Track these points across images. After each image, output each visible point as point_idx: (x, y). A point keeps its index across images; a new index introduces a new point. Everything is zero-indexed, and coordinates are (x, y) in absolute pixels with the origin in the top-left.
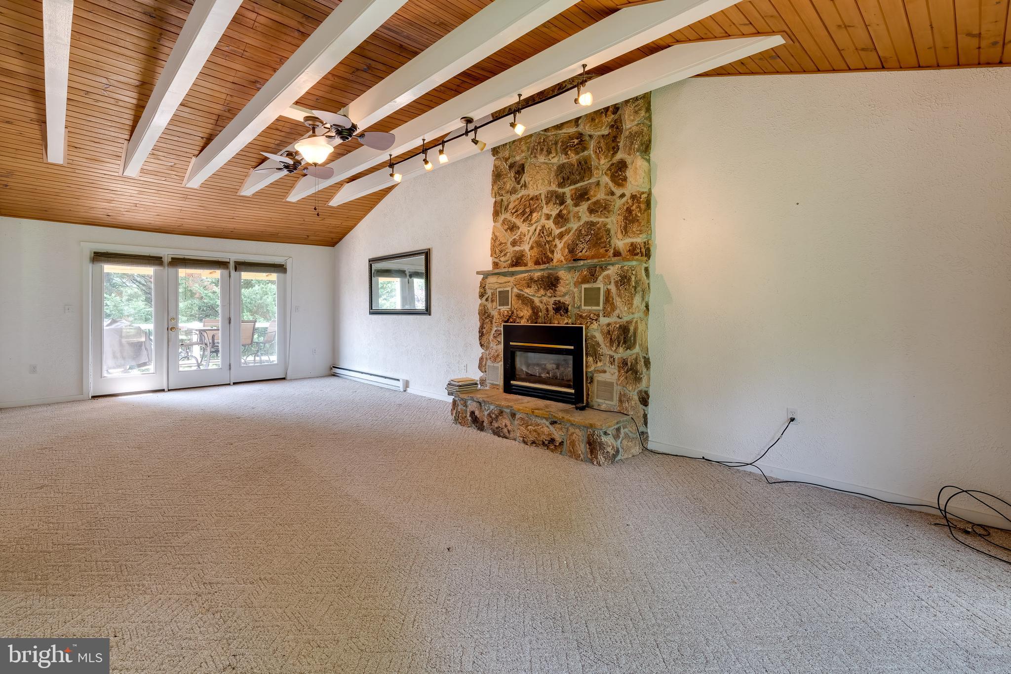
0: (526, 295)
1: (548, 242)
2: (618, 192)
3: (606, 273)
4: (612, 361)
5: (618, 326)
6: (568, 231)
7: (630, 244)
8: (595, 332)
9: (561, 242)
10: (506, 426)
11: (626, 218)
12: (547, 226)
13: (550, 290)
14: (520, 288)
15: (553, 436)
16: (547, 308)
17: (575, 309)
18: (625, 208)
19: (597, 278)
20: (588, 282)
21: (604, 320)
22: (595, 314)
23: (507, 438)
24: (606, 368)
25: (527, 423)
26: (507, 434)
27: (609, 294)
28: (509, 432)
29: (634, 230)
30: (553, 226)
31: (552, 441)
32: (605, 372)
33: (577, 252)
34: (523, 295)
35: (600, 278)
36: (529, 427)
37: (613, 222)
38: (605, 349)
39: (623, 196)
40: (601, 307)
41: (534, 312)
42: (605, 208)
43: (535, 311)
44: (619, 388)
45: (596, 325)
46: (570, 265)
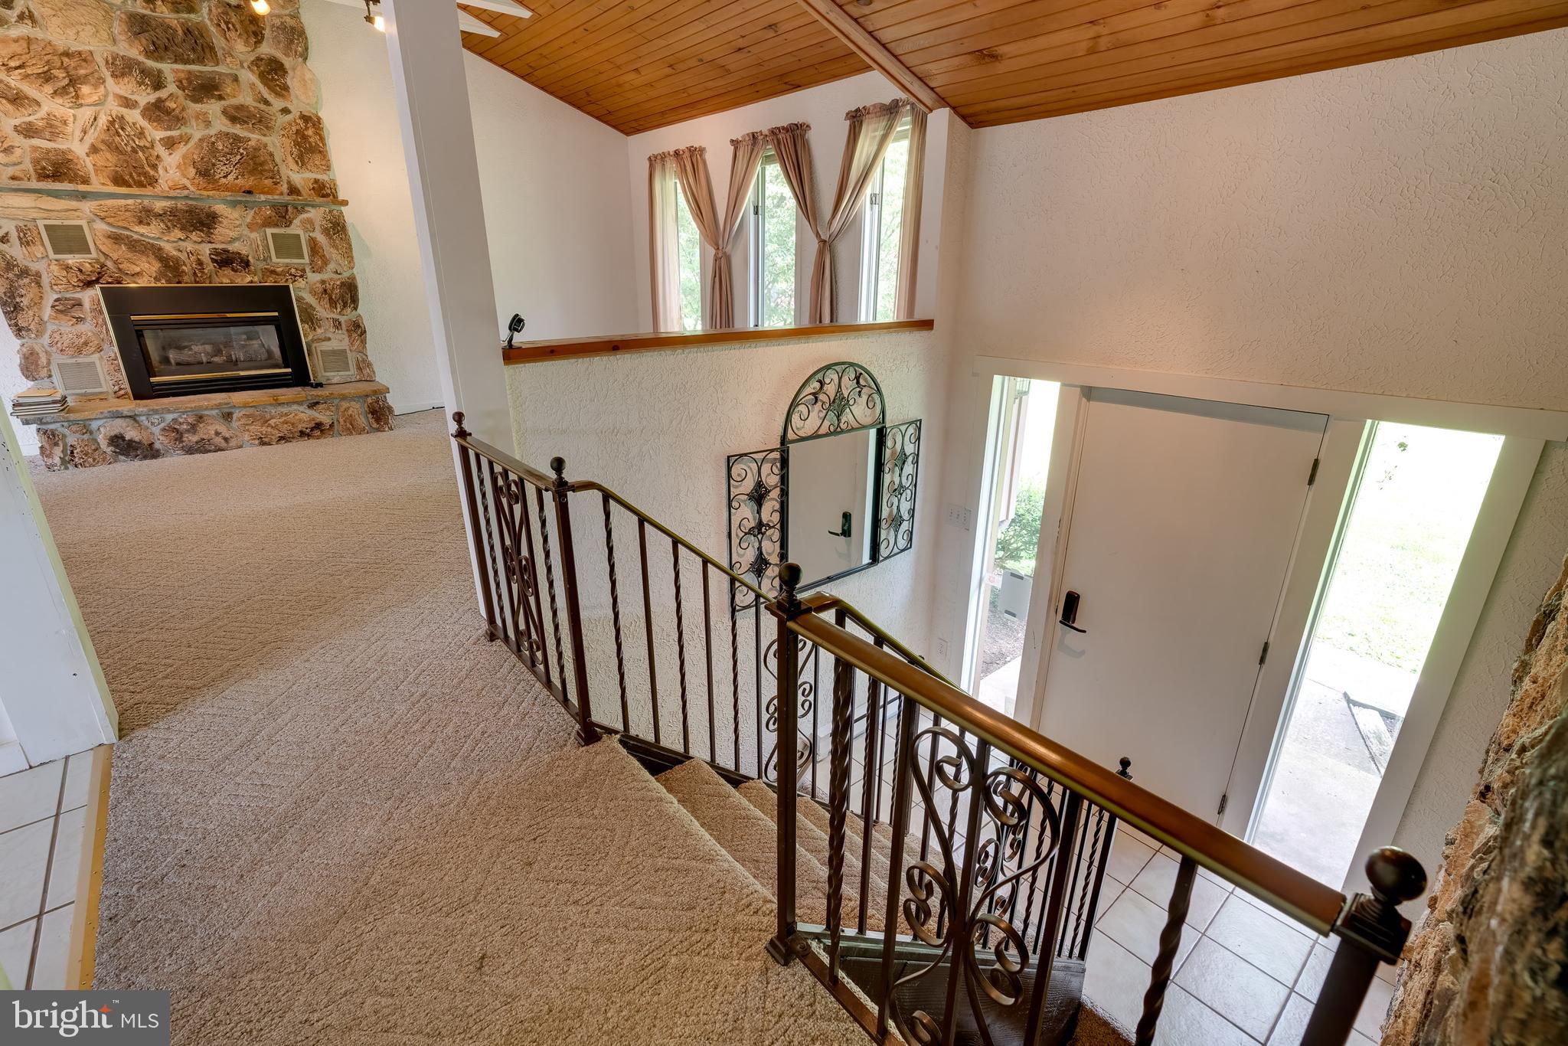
0: (136, 237)
1: (143, 148)
2: (278, 104)
3: (304, 216)
4: (337, 325)
5: (338, 283)
6: (187, 139)
7: (312, 180)
8: (301, 292)
9: (170, 154)
10: (217, 434)
11: (297, 144)
12: (127, 118)
13: (198, 232)
14: (119, 224)
15: (318, 421)
16: (199, 260)
17: (258, 262)
18: (294, 129)
19: (291, 222)
20: (276, 225)
21: (314, 278)
22: (297, 269)
23: (223, 450)
24: (329, 335)
25: (262, 417)
26: (224, 444)
27: (315, 245)
28: (226, 439)
29: (316, 162)
30: (143, 123)
31: (318, 426)
32: (329, 339)
33: (217, 177)
34: (128, 237)
35: (296, 222)
36: (272, 422)
37: (277, 144)
38: (322, 311)
39: (285, 111)
40: (307, 260)
41: (167, 266)
42: (260, 121)
43: (170, 265)
44: (354, 354)
45: (304, 282)
46: (239, 199)
